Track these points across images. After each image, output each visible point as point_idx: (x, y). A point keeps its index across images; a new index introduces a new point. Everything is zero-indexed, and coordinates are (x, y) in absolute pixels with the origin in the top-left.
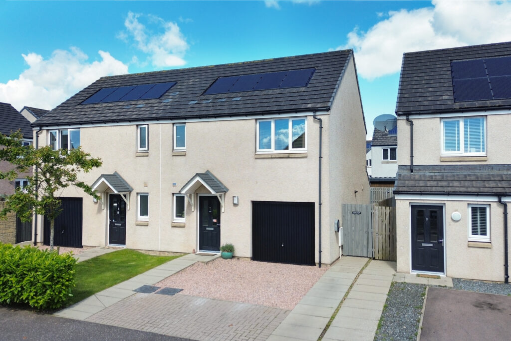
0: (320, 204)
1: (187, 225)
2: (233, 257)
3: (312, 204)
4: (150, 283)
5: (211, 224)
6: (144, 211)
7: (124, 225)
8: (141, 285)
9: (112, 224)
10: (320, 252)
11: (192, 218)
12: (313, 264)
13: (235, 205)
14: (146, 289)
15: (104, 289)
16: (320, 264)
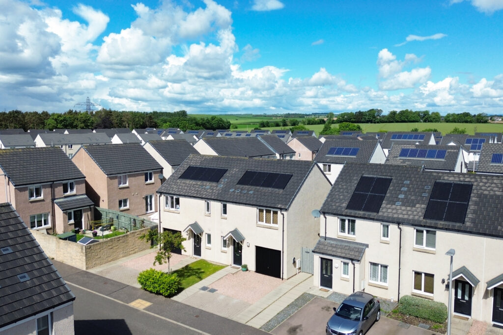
0: (283, 252)
1: (228, 251)
2: (247, 270)
3: (280, 251)
4: (206, 285)
5: (238, 253)
6: (209, 241)
7: (200, 247)
8: (202, 286)
9: (195, 246)
10: (283, 273)
11: (230, 250)
12: (280, 278)
13: (248, 246)
14: (204, 289)
15: (188, 287)
16: (283, 279)
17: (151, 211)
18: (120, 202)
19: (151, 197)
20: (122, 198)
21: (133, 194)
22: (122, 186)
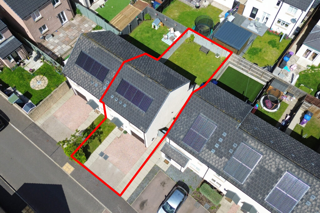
2: (127, 133)
4: (103, 150)
8: (101, 151)
14: (102, 154)
15: (93, 152)
17: (66, 21)
18: (40, 29)
19: (62, 13)
20: (41, 26)
21: (48, 20)
22: (37, 19)
